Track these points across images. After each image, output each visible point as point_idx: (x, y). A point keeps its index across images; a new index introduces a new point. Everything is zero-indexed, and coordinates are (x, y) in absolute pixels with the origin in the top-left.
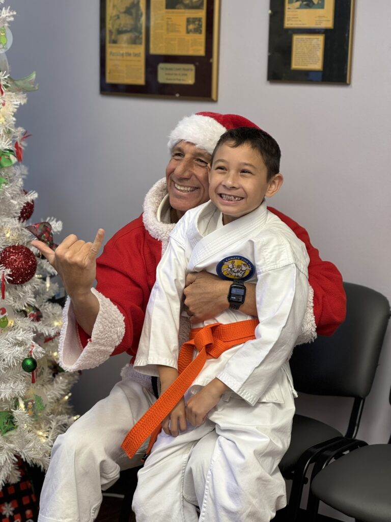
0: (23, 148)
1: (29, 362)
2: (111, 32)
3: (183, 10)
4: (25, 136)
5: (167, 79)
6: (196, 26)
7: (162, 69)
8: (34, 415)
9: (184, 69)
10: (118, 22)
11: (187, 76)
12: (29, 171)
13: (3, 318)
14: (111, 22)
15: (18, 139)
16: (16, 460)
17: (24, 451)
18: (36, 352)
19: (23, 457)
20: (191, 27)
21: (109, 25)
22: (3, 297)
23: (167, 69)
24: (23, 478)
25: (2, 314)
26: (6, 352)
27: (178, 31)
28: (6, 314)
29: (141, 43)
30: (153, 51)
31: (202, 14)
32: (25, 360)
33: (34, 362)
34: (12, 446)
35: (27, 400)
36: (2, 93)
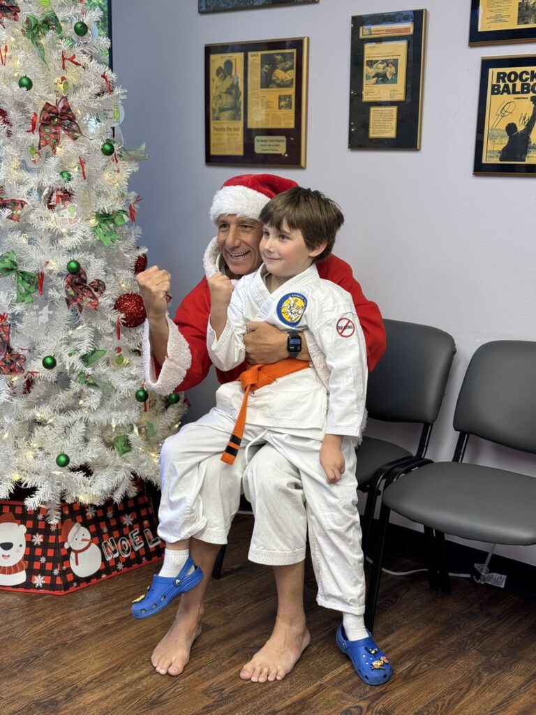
0: (136, 210)
1: (141, 394)
2: (214, 110)
3: (275, 89)
4: (138, 200)
5: (262, 150)
6: (287, 102)
7: (258, 141)
8: (147, 439)
9: (277, 141)
10: (220, 101)
11: (279, 146)
13: (119, 356)
14: (214, 102)
15: (132, 202)
16: (133, 477)
17: (139, 469)
19: (138, 474)
20: (283, 103)
21: (212, 105)
22: (119, 338)
23: (262, 141)
24: (140, 494)
25: (118, 352)
26: (122, 385)
27: (272, 108)
28: (122, 352)
29: (240, 119)
30: (249, 126)
32: (138, 392)
33: (146, 394)
34: (129, 465)
35: (140, 426)
36: (117, 161)
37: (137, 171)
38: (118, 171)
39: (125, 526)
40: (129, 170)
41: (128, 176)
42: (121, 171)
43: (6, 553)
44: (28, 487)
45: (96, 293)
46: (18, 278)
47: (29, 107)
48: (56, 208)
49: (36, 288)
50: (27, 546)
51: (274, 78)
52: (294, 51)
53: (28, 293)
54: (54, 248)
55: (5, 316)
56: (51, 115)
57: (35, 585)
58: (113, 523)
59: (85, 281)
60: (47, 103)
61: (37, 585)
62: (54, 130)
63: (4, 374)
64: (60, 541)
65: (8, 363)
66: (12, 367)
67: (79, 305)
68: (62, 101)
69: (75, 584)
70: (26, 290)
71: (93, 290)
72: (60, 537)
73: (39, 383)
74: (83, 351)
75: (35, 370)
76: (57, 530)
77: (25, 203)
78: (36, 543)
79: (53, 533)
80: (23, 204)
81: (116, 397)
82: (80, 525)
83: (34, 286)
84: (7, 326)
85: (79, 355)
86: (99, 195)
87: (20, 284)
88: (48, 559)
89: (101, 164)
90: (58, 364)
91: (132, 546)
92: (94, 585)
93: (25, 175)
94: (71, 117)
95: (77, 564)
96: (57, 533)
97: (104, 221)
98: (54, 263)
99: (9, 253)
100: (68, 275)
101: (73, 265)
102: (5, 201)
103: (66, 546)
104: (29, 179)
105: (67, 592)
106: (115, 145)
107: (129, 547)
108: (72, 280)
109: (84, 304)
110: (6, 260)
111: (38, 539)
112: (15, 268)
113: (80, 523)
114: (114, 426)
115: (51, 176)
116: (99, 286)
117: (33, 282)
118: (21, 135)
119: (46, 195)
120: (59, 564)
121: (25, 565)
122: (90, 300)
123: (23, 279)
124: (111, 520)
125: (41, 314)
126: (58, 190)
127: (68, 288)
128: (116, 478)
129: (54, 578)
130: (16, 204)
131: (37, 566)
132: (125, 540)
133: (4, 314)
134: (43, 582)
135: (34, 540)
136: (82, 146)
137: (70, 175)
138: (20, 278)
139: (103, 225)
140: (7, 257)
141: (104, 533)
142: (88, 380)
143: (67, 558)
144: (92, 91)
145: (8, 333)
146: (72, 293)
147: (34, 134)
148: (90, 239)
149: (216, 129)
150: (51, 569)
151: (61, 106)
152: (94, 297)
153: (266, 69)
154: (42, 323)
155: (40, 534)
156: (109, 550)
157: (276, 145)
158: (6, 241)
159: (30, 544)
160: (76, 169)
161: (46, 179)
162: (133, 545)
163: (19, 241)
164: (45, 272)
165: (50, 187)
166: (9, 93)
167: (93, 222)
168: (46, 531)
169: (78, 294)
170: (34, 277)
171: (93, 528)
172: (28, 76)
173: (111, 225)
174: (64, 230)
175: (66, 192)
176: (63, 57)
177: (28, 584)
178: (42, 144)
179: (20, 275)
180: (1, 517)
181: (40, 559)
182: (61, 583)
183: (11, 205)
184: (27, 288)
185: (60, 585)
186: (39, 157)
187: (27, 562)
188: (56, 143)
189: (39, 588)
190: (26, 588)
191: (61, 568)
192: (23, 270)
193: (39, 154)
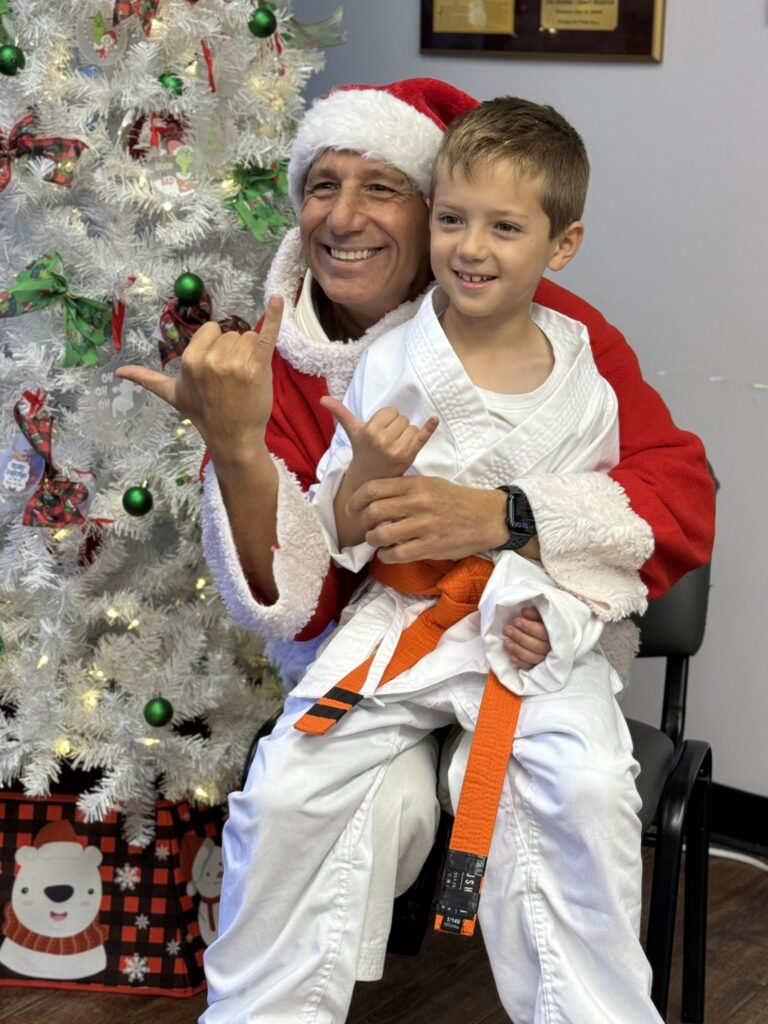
11: (603, 14)
36: (280, 50)
37: (321, 72)
38: (282, 73)
40: (304, 69)
41: (304, 83)
42: (287, 72)
43: (59, 908)
46: (69, 313)
48: (149, 157)
49: (107, 334)
50: (105, 893)
53: (90, 345)
54: (144, 244)
55: (40, 398)
57: (127, 976)
61: (132, 977)
63: (40, 525)
64: (177, 882)
65: (49, 503)
66: (57, 511)
70: (85, 339)
72: (176, 871)
73: (113, 542)
75: (105, 515)
77: (84, 146)
78: (124, 885)
80: (78, 148)
82: (213, 843)
83: (101, 331)
84: (45, 420)
86: (240, 124)
87: (71, 325)
88: (155, 921)
89: (247, 58)
90: (156, 504)
93: (83, 84)
95: (213, 926)
96: (172, 862)
97: (253, 185)
98: (145, 280)
99: (48, 257)
101: (189, 284)
102: (41, 141)
103: (190, 891)
104: (89, 90)
105: (196, 990)
106: (276, 13)
108: (177, 308)
110: (44, 274)
111: (129, 877)
112: (62, 289)
115: (140, 85)
117: (100, 322)
119: (129, 126)
120: (178, 930)
121: (103, 932)
123: (79, 314)
125: (119, 393)
126: (154, 115)
127: (166, 322)
129: (168, 960)
130: (62, 147)
131: (128, 935)
133: (39, 391)
134: (144, 969)
135: (119, 880)
136: (209, 16)
137: (179, 83)
138: (73, 312)
139: (250, 193)
140: (44, 267)
143: (193, 915)
145: (48, 436)
146: (174, 334)
148: (223, 226)
150: (160, 941)
154: (119, 413)
155: (132, 866)
157: (594, 12)
158: (42, 229)
159: (110, 889)
160: (192, 69)
161: (127, 92)
164: (128, 301)
165: (137, 109)
167: (229, 186)
168: (145, 860)
170: (103, 311)
173: (269, 194)
174: (168, 206)
175: (170, 119)
177: (111, 975)
178: (120, 13)
179: (73, 307)
180: (43, 831)
181: (135, 920)
182: (186, 972)
183: (52, 150)
184: (86, 335)
185: (184, 975)
186: (112, 41)
187: (107, 927)
188: (152, 10)
189: (136, 983)
190: (106, 984)
191: (183, 939)
192: (79, 295)
193: (113, 35)
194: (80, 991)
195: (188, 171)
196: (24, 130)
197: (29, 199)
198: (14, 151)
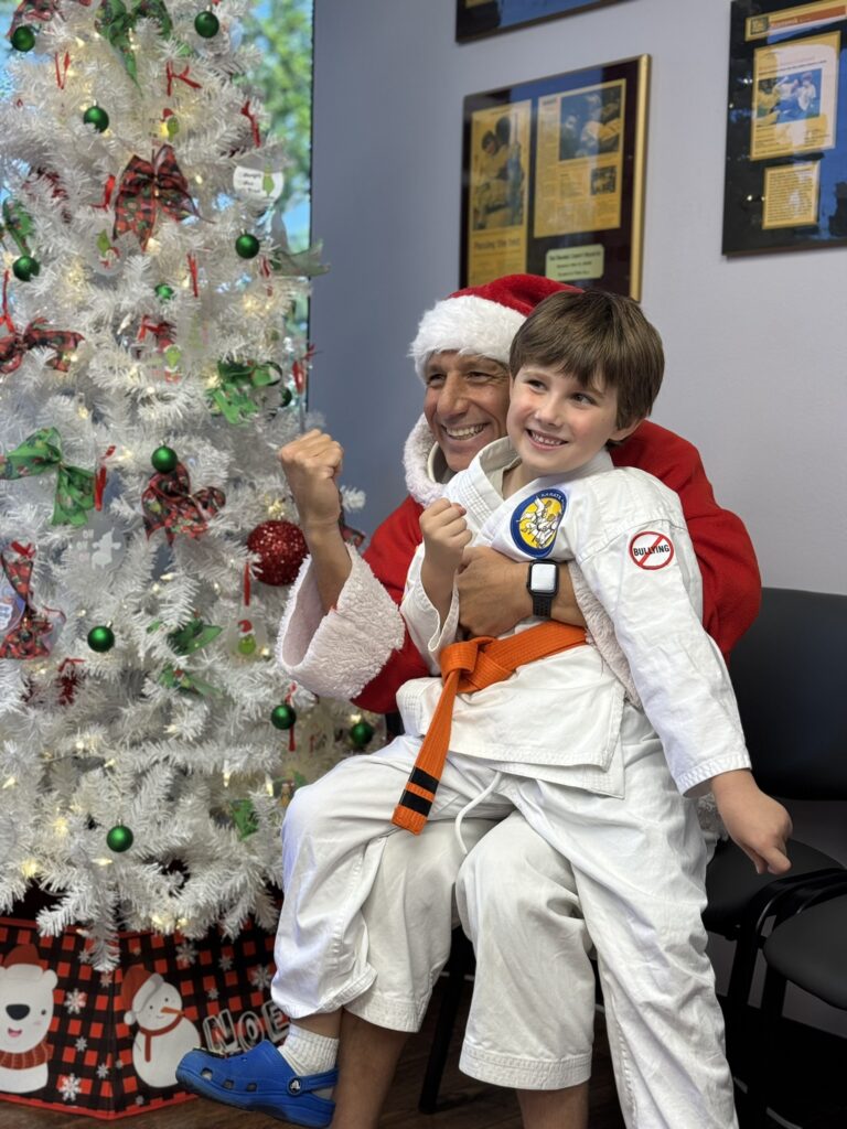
1: (282, 713)
4: (311, 352)
5: (560, 275)
6: (607, 181)
7: (552, 259)
10: (487, 194)
11: (590, 265)
12: (326, 422)
13: (247, 639)
14: (476, 196)
17: (273, 868)
18: (297, 697)
20: (599, 183)
21: (474, 203)
22: (247, 603)
23: (559, 258)
25: (245, 630)
26: (247, 695)
27: (579, 194)
28: (252, 632)
29: (521, 223)
30: (538, 233)
31: (616, 159)
32: (276, 710)
33: (292, 715)
34: (255, 858)
35: (279, 780)
36: (268, 273)
38: (270, 294)
39: (256, 988)
42: (276, 293)
43: (15, 1025)
44: (51, 889)
45: (205, 513)
46: (62, 480)
47: (103, 163)
48: (144, 354)
49: (93, 499)
50: (55, 1014)
51: (584, 138)
52: (622, 83)
53: (79, 509)
55: (30, 551)
56: (140, 176)
57: (62, 1094)
58: (231, 981)
59: (186, 489)
60: (136, 159)
61: (66, 1095)
62: (144, 207)
63: (15, 658)
64: (116, 1009)
65: (24, 638)
66: (29, 645)
67: (169, 532)
68: (163, 153)
69: (140, 1100)
70: (74, 503)
71: (200, 506)
72: (116, 999)
73: (87, 683)
74: (173, 623)
75: (77, 656)
76: (113, 985)
77: (82, 338)
78: (71, 1009)
79: (104, 991)
80: (76, 339)
81: (234, 718)
82: (161, 979)
83: (90, 497)
84: (26, 564)
85: (166, 631)
87: (63, 491)
88: (91, 1044)
89: (235, 274)
90: (119, 643)
91: (266, 1032)
92: (178, 1105)
93: (93, 294)
94: (177, 181)
95: (148, 1058)
96: (113, 990)
97: (233, 380)
98: (129, 452)
99: (46, 431)
100: (154, 475)
101: (163, 455)
102: (46, 334)
103: (128, 1019)
104: (98, 298)
105: (121, 1114)
107: (260, 1034)
108: (159, 484)
109: (177, 530)
110: (39, 444)
111: (76, 1002)
112: (55, 459)
113: (163, 975)
114: (227, 776)
115: (134, 290)
116: (213, 499)
117: (90, 489)
118: (82, 215)
120: (109, 1056)
121: (48, 1053)
122: (190, 523)
123: (70, 482)
124: (227, 975)
125: (98, 549)
126: (147, 317)
127: (149, 497)
128: (228, 885)
129: (97, 1082)
130: (66, 340)
131: (68, 1056)
132: (252, 1018)
133: (30, 545)
134: (77, 1090)
135: (68, 1003)
136: (194, 233)
137: (171, 291)
138: (65, 480)
139: (229, 386)
140: (40, 438)
141: (210, 1000)
142: (180, 680)
143: (128, 1044)
144: (223, 136)
145: (27, 580)
146: (157, 508)
147: (107, 211)
148: (200, 410)
149: (478, 246)
150: (93, 1063)
151: (160, 161)
152: (201, 520)
153: (571, 123)
154: (98, 567)
155: (80, 991)
156: (218, 1036)
157: (585, 264)
158: (45, 410)
159: (60, 1011)
161: (126, 298)
162: (269, 1028)
163: (63, 407)
164: (109, 469)
165: (133, 313)
166: (67, 136)
167: (213, 381)
168: (92, 985)
169: (169, 512)
170: (91, 480)
171: (189, 988)
172: (102, 106)
173: (246, 388)
174: (152, 391)
175: (161, 321)
176: (168, 71)
177: (50, 1093)
178: (119, 229)
179: (65, 475)
180: (12, 953)
181: (76, 1042)
182: (111, 1095)
183: (55, 342)
184: (76, 500)
185: (109, 1098)
186: (115, 256)
187: (52, 1047)
188: (147, 229)
189: (69, 1102)
190: (45, 1101)
191: (113, 1064)
192: (70, 464)
193: (116, 251)
194: (22, 1104)
195: (175, 365)
196: (35, 326)
197: (35, 383)
198: (26, 345)
